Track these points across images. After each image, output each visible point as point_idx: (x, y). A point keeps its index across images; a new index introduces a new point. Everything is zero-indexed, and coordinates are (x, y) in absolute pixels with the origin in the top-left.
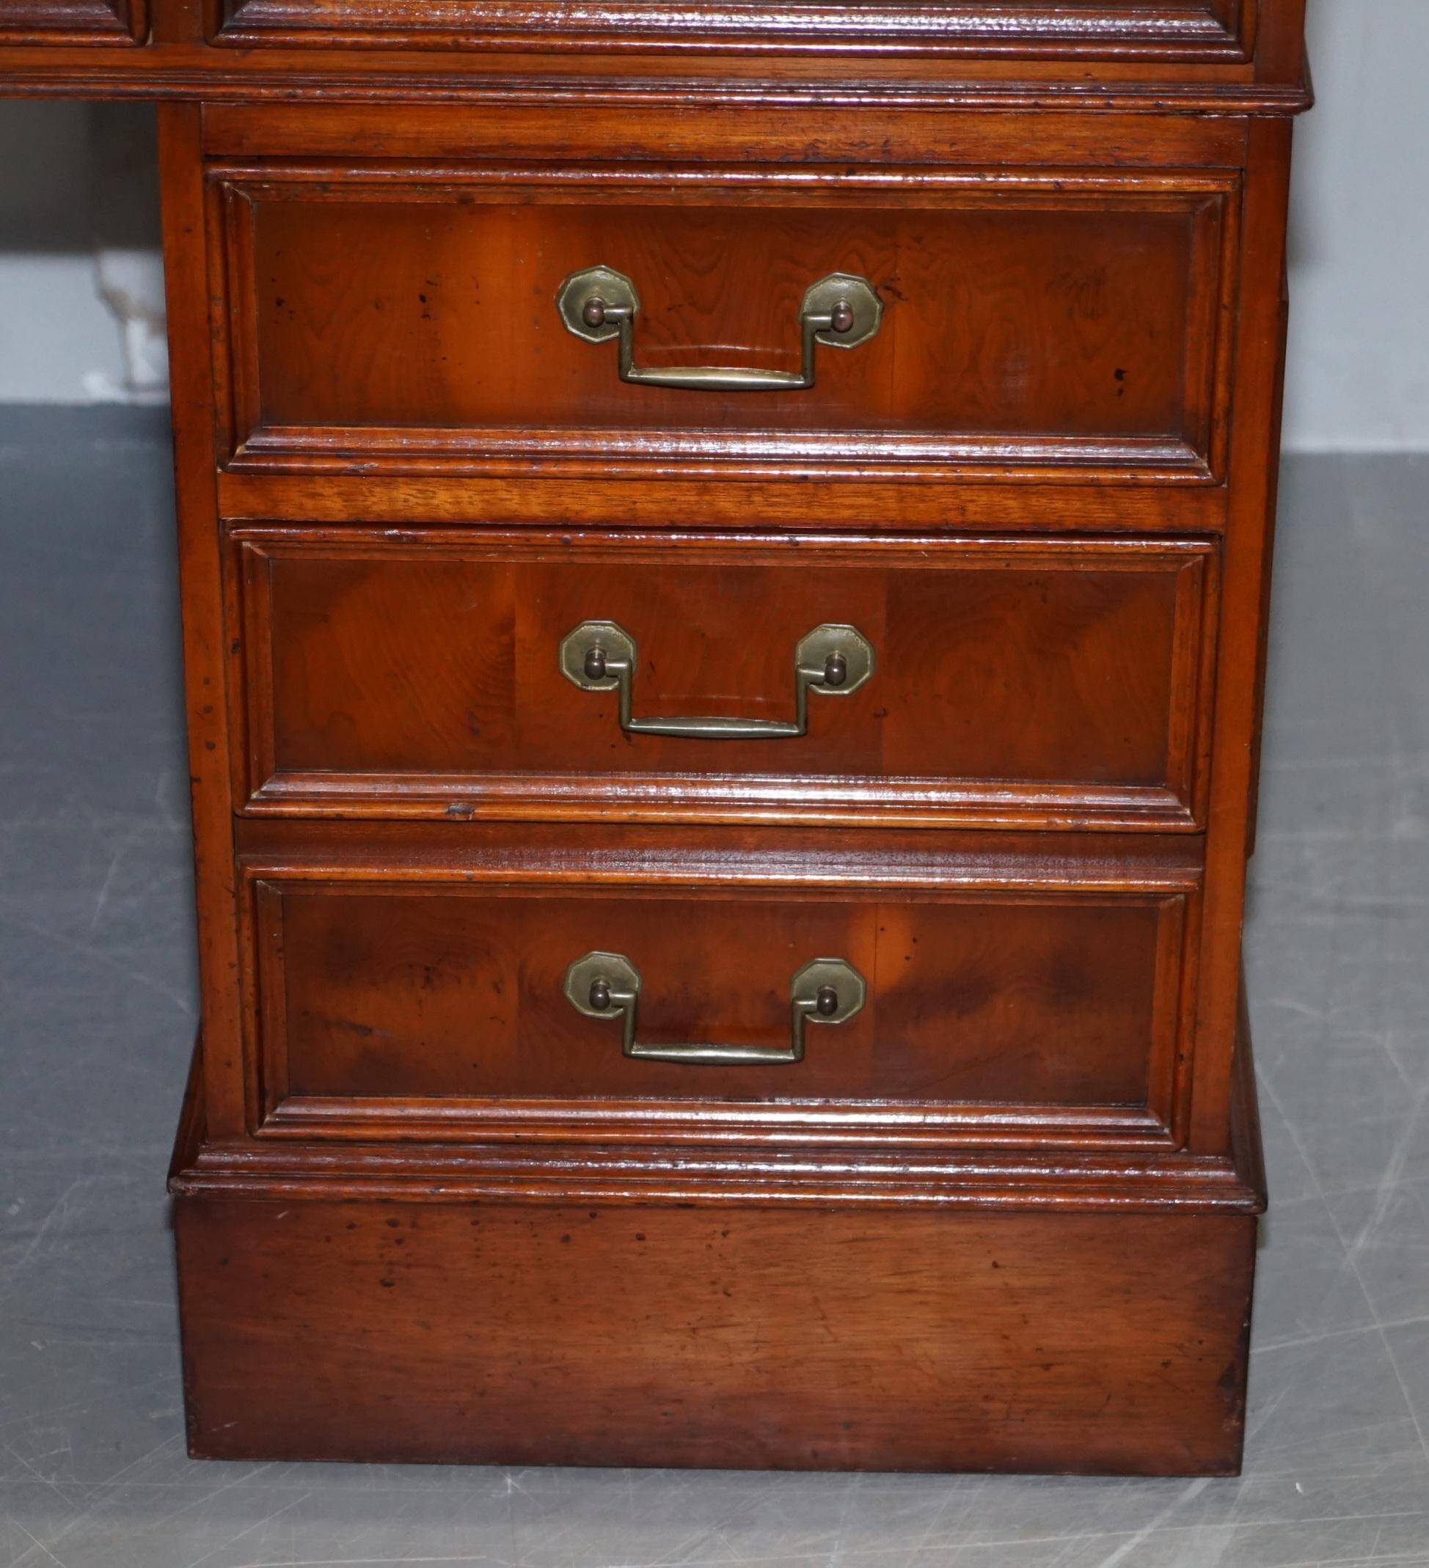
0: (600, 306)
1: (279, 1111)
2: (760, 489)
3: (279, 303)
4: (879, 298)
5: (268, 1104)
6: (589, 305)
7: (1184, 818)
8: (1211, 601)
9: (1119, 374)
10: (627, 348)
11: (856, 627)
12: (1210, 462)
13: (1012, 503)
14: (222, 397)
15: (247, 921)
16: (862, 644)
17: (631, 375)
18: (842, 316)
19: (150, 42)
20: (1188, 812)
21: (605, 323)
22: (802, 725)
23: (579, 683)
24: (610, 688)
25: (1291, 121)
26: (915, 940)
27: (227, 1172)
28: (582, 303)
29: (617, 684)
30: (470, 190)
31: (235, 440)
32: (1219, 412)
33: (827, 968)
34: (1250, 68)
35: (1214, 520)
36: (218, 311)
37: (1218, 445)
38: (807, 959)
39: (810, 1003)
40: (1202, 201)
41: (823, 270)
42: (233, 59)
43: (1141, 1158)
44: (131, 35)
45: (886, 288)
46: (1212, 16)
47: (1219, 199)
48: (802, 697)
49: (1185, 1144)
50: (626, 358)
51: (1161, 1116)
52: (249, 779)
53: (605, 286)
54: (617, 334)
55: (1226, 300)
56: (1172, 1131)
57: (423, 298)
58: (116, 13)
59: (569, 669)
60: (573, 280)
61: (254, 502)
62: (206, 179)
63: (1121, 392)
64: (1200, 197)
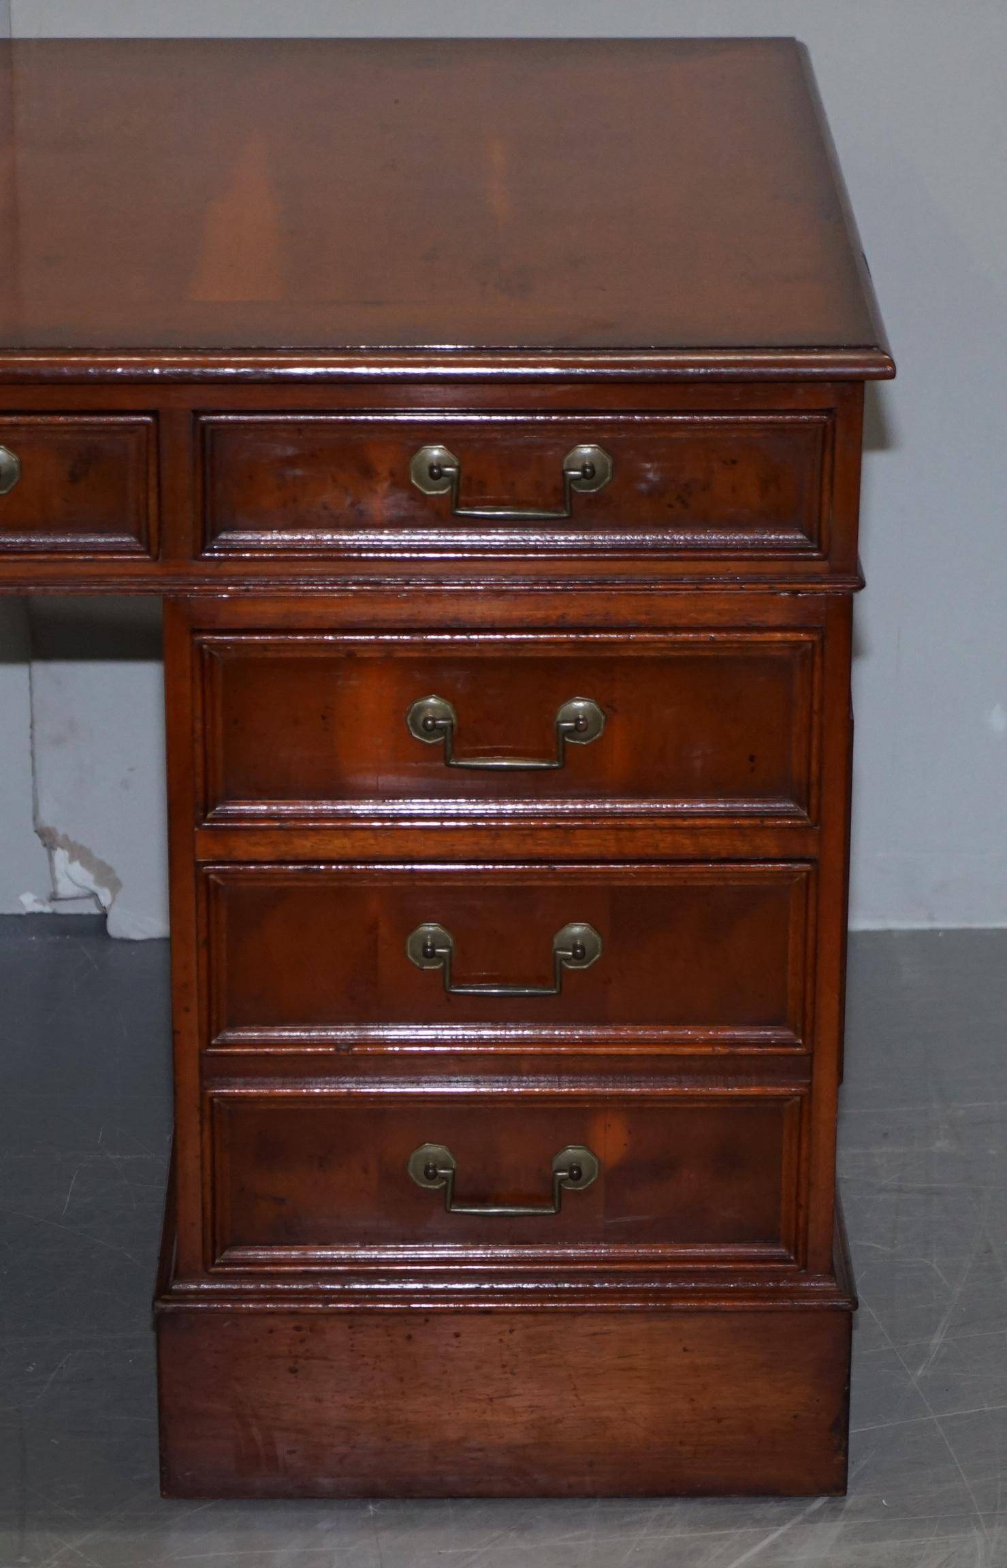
0: (433, 719)
1: (225, 1255)
2: (531, 835)
3: (235, 722)
4: (604, 712)
5: (218, 1251)
6: (426, 719)
7: (798, 1045)
8: (812, 902)
9: (752, 759)
10: (449, 745)
11: (591, 925)
12: (808, 813)
13: (687, 842)
14: (199, 781)
15: (207, 1127)
16: (594, 934)
17: (453, 762)
18: (581, 722)
19: (161, 558)
20: (800, 1041)
21: (435, 730)
22: (557, 988)
23: (418, 964)
24: (438, 966)
25: (852, 596)
26: (630, 1133)
27: (191, 1297)
28: (422, 718)
29: (441, 964)
30: (353, 648)
31: (208, 807)
32: (814, 779)
33: (573, 1152)
34: (825, 563)
35: (812, 850)
36: (199, 726)
37: (814, 801)
38: (562, 1146)
39: (564, 1174)
40: (799, 647)
41: (570, 697)
43: (776, 1276)
44: (149, 554)
45: (607, 706)
46: (801, 532)
47: (810, 645)
48: (558, 969)
49: (805, 1266)
50: (449, 752)
51: (788, 1248)
52: (210, 1030)
53: (435, 707)
54: (443, 738)
55: (816, 707)
56: (796, 1258)
57: (323, 718)
58: (141, 540)
59: (412, 954)
60: (416, 705)
61: (219, 851)
62: (194, 643)
63: (753, 770)
64: (798, 645)
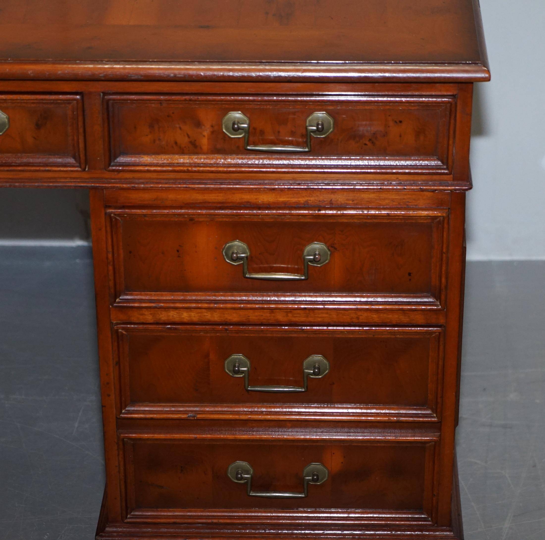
0: (237, 253)
1: (132, 513)
2: (291, 312)
3: (130, 252)
4: (329, 250)
5: (128, 511)
6: (233, 253)
7: (434, 417)
8: (441, 347)
9: (410, 274)
10: (246, 267)
11: (323, 356)
12: (440, 303)
13: (375, 316)
14: (111, 283)
15: (121, 453)
16: (325, 361)
17: (247, 276)
18: (317, 256)
19: (87, 169)
20: (435, 415)
21: (238, 259)
22: (306, 388)
23: (231, 375)
24: (241, 376)
25: (465, 193)
26: (344, 457)
27: (115, 534)
28: (231, 252)
29: (244, 374)
30: (193, 216)
31: (116, 296)
32: (443, 286)
33: (315, 466)
34: (452, 176)
35: (442, 321)
36: (110, 256)
37: (443, 297)
38: (308, 463)
39: (310, 478)
40: (436, 219)
41: (311, 241)
42: (114, 175)
43: (421, 528)
44: (80, 167)
45: (332, 247)
46: (438, 159)
47: (442, 218)
48: (305, 379)
49: (436, 523)
50: (246, 270)
51: (428, 514)
52: (122, 406)
53: (239, 246)
54: (242, 262)
55: (444, 250)
56: (432, 519)
57: (178, 251)
58: (76, 160)
59: (228, 370)
60: (228, 245)
61: (122, 317)
62: (106, 214)
63: (410, 280)
64: (435, 218)
